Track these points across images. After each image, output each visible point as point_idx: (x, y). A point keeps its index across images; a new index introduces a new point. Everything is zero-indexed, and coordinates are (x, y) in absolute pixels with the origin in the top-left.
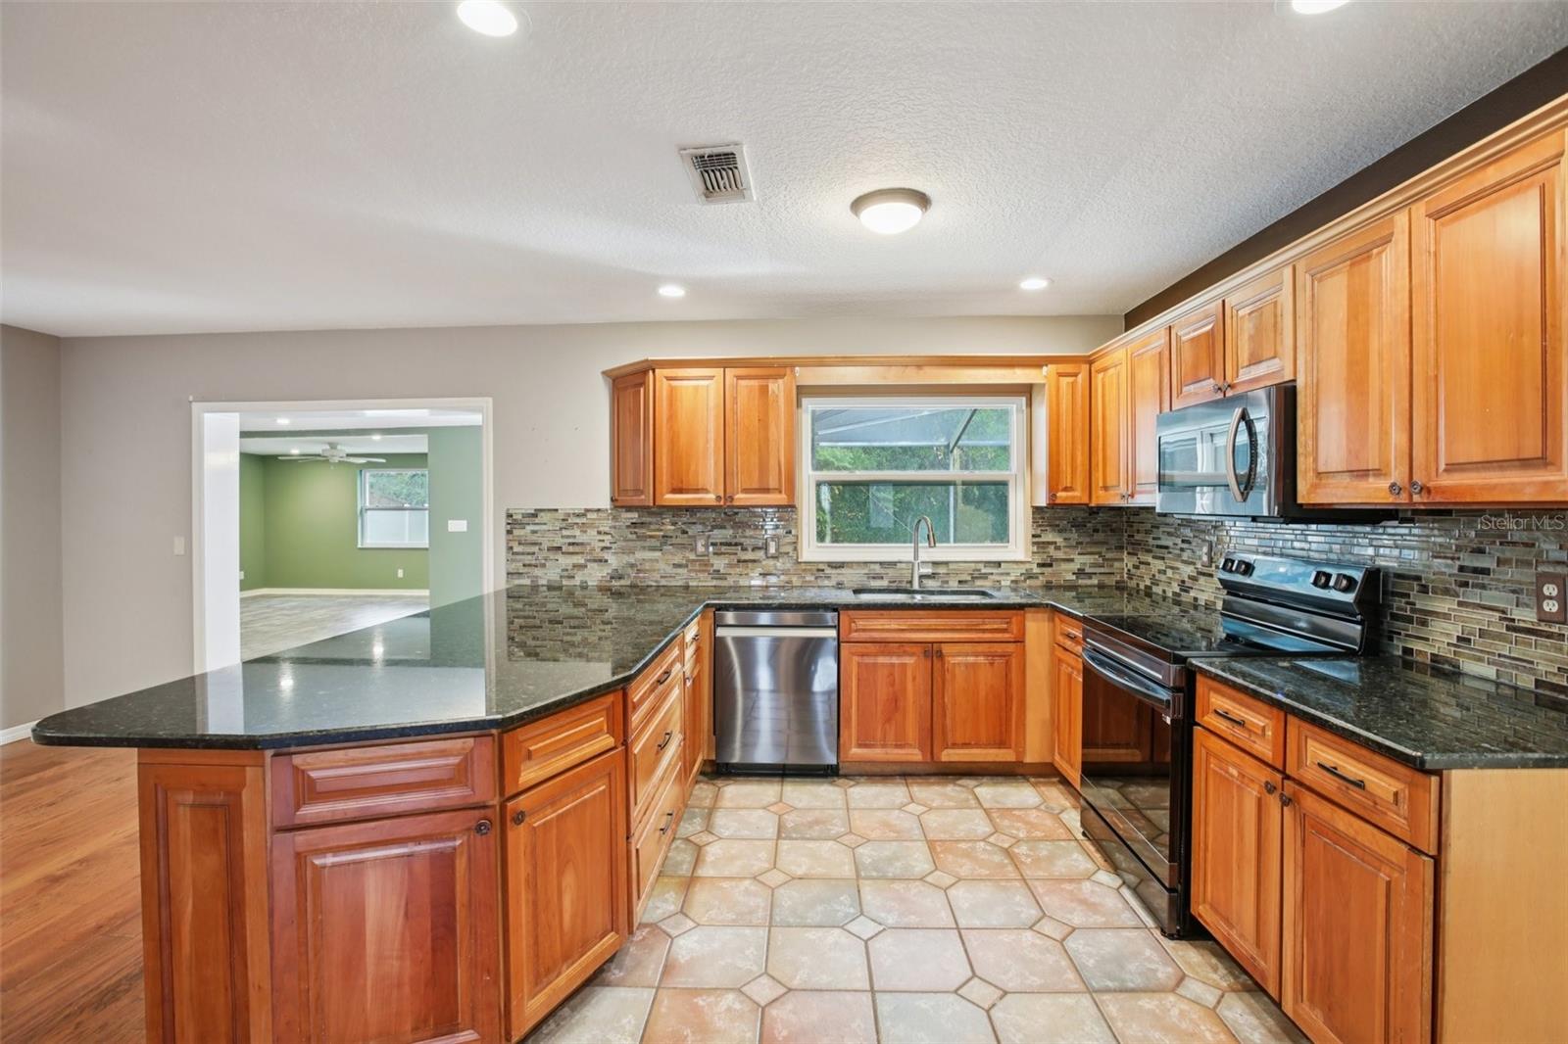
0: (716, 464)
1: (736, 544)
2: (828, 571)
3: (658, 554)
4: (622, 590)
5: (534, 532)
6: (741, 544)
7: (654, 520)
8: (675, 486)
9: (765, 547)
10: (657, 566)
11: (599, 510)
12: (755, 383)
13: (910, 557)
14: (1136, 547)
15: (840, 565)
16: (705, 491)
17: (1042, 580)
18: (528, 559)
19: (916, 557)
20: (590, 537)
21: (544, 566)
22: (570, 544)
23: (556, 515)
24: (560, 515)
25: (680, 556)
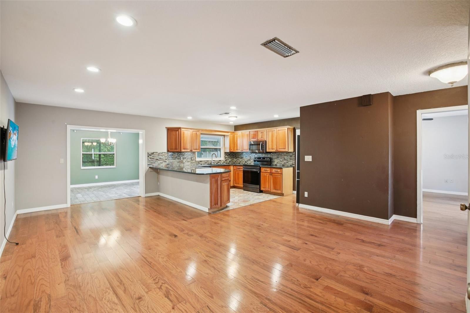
0: (190, 145)
1: (187, 158)
3: (175, 160)
5: (153, 156)
7: (174, 154)
8: (184, 148)
10: (175, 162)
11: (165, 152)
12: (195, 132)
13: (211, 160)
14: (236, 158)
15: (201, 161)
16: (188, 149)
17: (226, 163)
18: (152, 162)
19: (212, 159)
20: (163, 157)
21: (155, 163)
22: (160, 159)
24: (158, 153)
25: (178, 161)
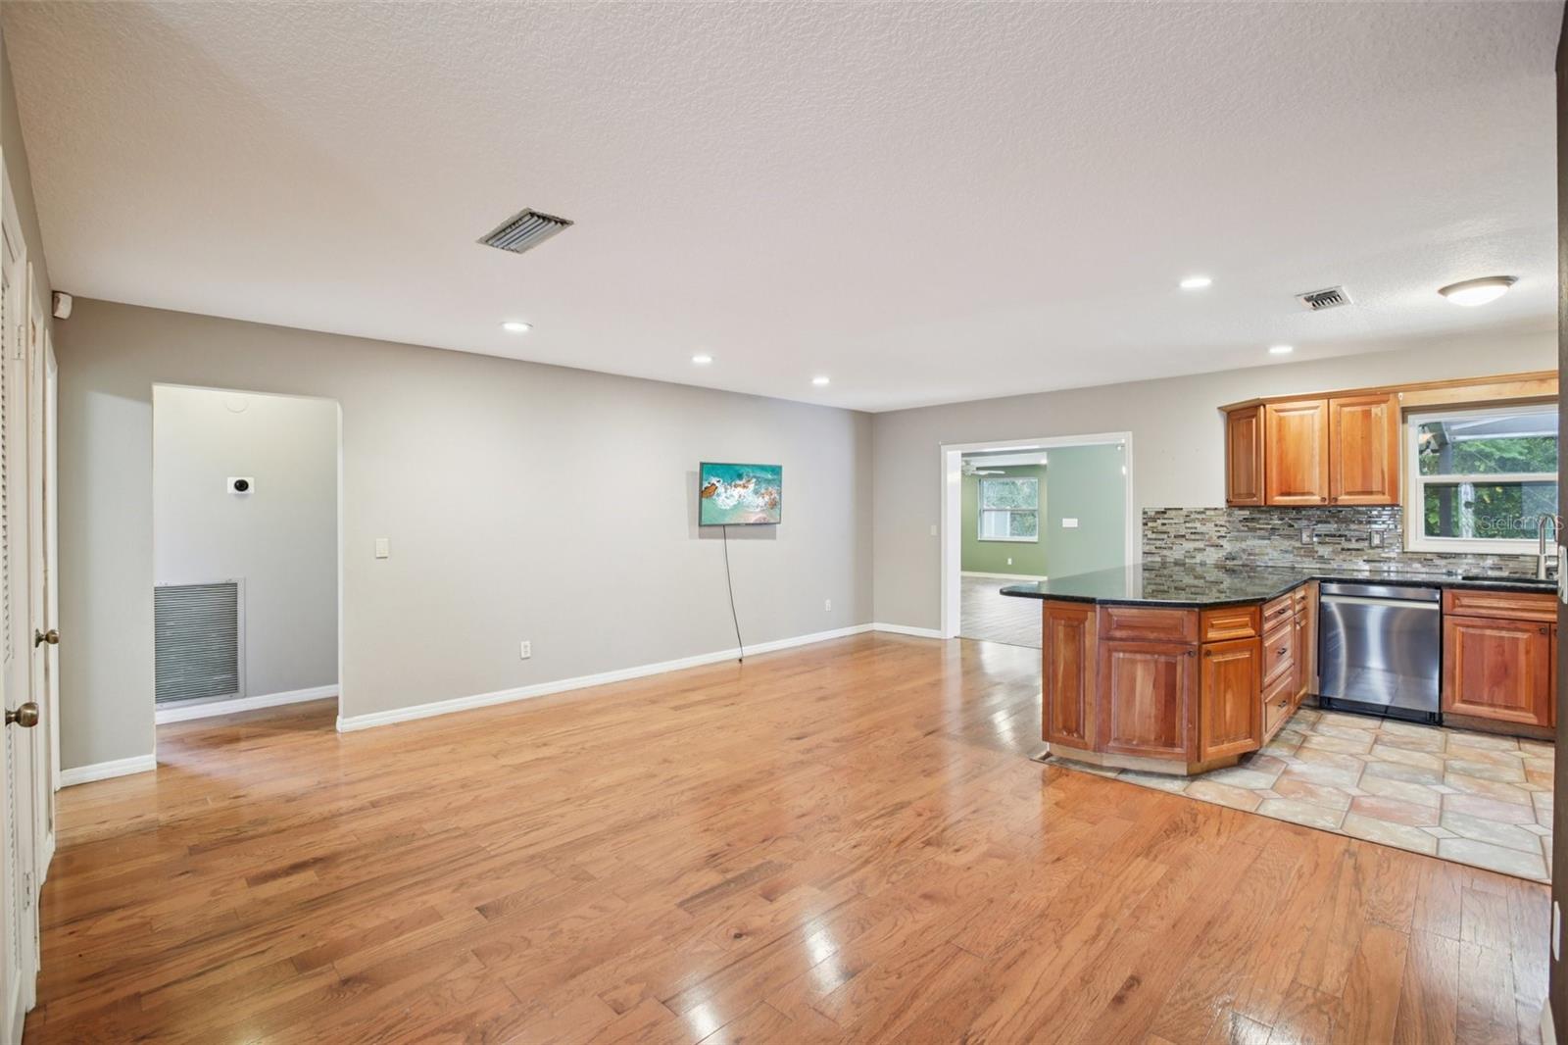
0: (1321, 473)
1: (1340, 536)
2: (1438, 561)
3: (1266, 542)
4: (1236, 568)
5: (1164, 524)
6: (1346, 536)
7: (1264, 516)
8: (1284, 490)
9: (1370, 539)
10: (1265, 551)
11: (1216, 509)
12: (1359, 409)
15: (1450, 556)
16: (1310, 494)
18: (1158, 543)
19: (1543, 548)
20: (1209, 528)
21: (1171, 548)
22: (1192, 533)
23: (1180, 512)
24: (1184, 513)
25: (1286, 544)
